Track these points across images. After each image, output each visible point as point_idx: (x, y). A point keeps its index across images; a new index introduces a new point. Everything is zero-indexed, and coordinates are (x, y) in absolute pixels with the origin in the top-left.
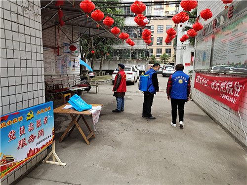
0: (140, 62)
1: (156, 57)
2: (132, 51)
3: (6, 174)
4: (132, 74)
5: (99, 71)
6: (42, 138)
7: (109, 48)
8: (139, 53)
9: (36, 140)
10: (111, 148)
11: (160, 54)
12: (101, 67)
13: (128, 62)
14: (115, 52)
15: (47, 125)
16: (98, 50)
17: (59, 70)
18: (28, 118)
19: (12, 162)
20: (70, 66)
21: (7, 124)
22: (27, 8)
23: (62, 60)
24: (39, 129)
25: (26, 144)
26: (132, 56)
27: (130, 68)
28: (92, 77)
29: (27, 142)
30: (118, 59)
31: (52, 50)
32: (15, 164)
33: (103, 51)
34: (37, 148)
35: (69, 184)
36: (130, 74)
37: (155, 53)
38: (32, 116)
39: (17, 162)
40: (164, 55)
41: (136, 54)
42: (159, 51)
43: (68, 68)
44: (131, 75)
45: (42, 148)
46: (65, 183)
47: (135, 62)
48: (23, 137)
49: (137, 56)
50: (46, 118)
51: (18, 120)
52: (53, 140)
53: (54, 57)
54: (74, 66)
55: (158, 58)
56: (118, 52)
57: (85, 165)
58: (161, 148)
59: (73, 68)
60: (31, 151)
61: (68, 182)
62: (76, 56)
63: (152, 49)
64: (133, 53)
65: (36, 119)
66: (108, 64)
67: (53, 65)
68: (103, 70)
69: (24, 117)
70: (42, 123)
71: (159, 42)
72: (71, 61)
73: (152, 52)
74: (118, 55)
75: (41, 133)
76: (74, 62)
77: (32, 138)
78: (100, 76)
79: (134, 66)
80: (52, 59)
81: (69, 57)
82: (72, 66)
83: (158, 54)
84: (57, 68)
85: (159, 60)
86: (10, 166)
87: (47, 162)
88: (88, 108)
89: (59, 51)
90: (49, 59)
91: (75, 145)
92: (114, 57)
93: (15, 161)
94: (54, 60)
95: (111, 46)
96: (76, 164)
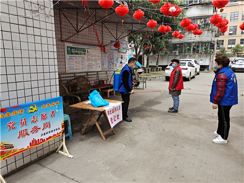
0: (203, 56)
1: (226, 50)
2: (194, 44)
3: (5, 158)
4: (187, 69)
5: (156, 66)
6: (47, 130)
7: (166, 42)
8: (202, 46)
9: (40, 132)
10: (124, 146)
11: (233, 46)
12: (157, 62)
13: (188, 56)
14: (175, 47)
15: (54, 118)
16: (154, 46)
17: (106, 66)
18: (30, 111)
19: (12, 149)
20: (117, 62)
21: (6, 115)
22: (38, 11)
23: (108, 57)
24: (45, 121)
25: (28, 135)
26: (194, 49)
27: (185, 63)
28: (140, 73)
29: (29, 133)
30: (177, 54)
31: (98, 48)
32: (15, 151)
33: (159, 46)
34: (42, 139)
35: (64, 176)
36: (184, 69)
37: (226, 45)
38: (35, 109)
39: (17, 149)
40: (238, 47)
41: (198, 47)
42: (232, 42)
43: (115, 65)
44: (186, 71)
45: (47, 139)
46: (62, 175)
47: (197, 55)
48: (24, 128)
49: (200, 49)
50: (53, 112)
51: (18, 112)
52: (63, 133)
53: (100, 55)
54: (121, 63)
55: (229, 50)
56: (178, 46)
57: (89, 161)
58: (178, 155)
59: (120, 65)
60: (34, 140)
61: (65, 174)
62: (124, 53)
63: (223, 41)
64: (195, 46)
65: (41, 112)
66: (166, 59)
67: (99, 62)
68: (159, 66)
69: (26, 110)
70: (49, 116)
71: (231, 32)
72: (118, 58)
73: (222, 44)
74: (178, 49)
75: (47, 125)
76: (122, 58)
77: (36, 129)
78: (155, 72)
79: (193, 60)
80: (98, 57)
81: (116, 54)
82: (119, 63)
83: (230, 46)
84: (103, 64)
85: (231, 52)
86: (9, 152)
87: (60, 152)
88: (104, 104)
89: (105, 48)
90: (95, 56)
91: (92, 139)
92: (174, 52)
93: (15, 148)
94: (100, 58)
95: (170, 40)
96: (82, 157)
